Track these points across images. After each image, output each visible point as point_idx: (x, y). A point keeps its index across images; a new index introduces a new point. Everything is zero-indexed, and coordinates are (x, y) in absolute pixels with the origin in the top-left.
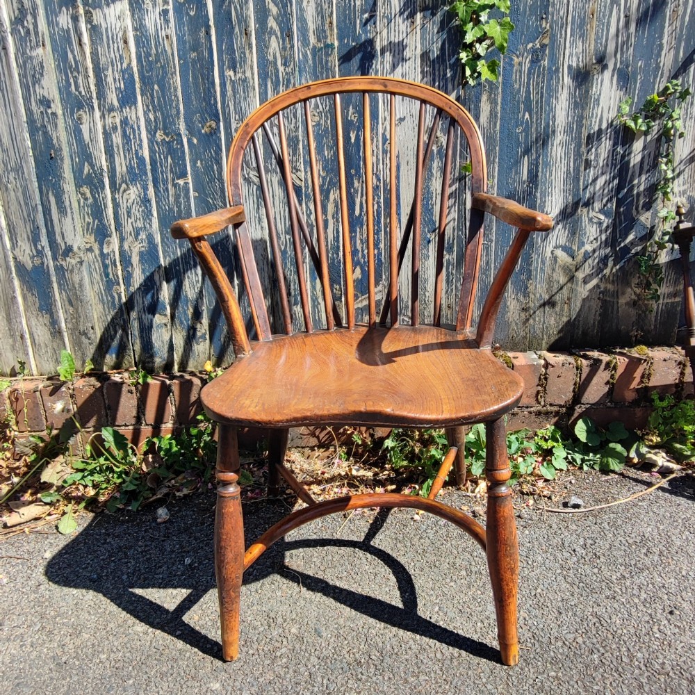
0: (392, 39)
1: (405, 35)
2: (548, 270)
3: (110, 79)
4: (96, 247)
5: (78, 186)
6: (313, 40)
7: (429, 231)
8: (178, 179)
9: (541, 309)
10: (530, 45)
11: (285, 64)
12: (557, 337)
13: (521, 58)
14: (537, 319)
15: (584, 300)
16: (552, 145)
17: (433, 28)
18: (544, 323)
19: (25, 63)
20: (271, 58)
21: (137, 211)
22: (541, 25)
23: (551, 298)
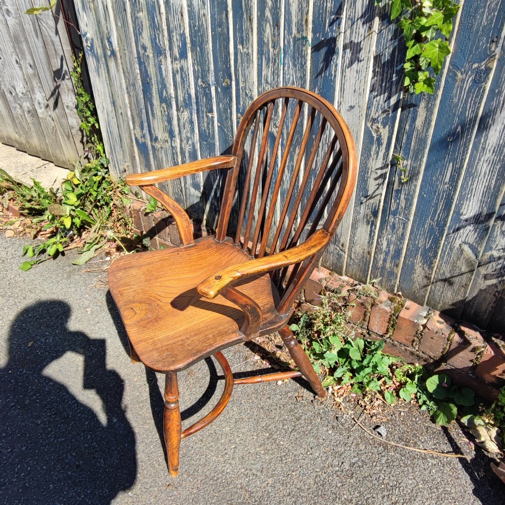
0: (353, 39)
1: (363, 38)
2: (453, 256)
3: (175, 39)
4: (169, 141)
5: (161, 102)
6: (294, 31)
7: (362, 196)
8: (209, 113)
9: (443, 283)
10: (476, 65)
11: (274, 47)
12: (451, 307)
13: (464, 75)
14: (437, 287)
15: (481, 290)
16: (479, 160)
17: (388, 35)
18: (442, 292)
19: (135, 20)
20: (266, 40)
21: (188, 126)
22: (490, 48)
23: (452, 277)
